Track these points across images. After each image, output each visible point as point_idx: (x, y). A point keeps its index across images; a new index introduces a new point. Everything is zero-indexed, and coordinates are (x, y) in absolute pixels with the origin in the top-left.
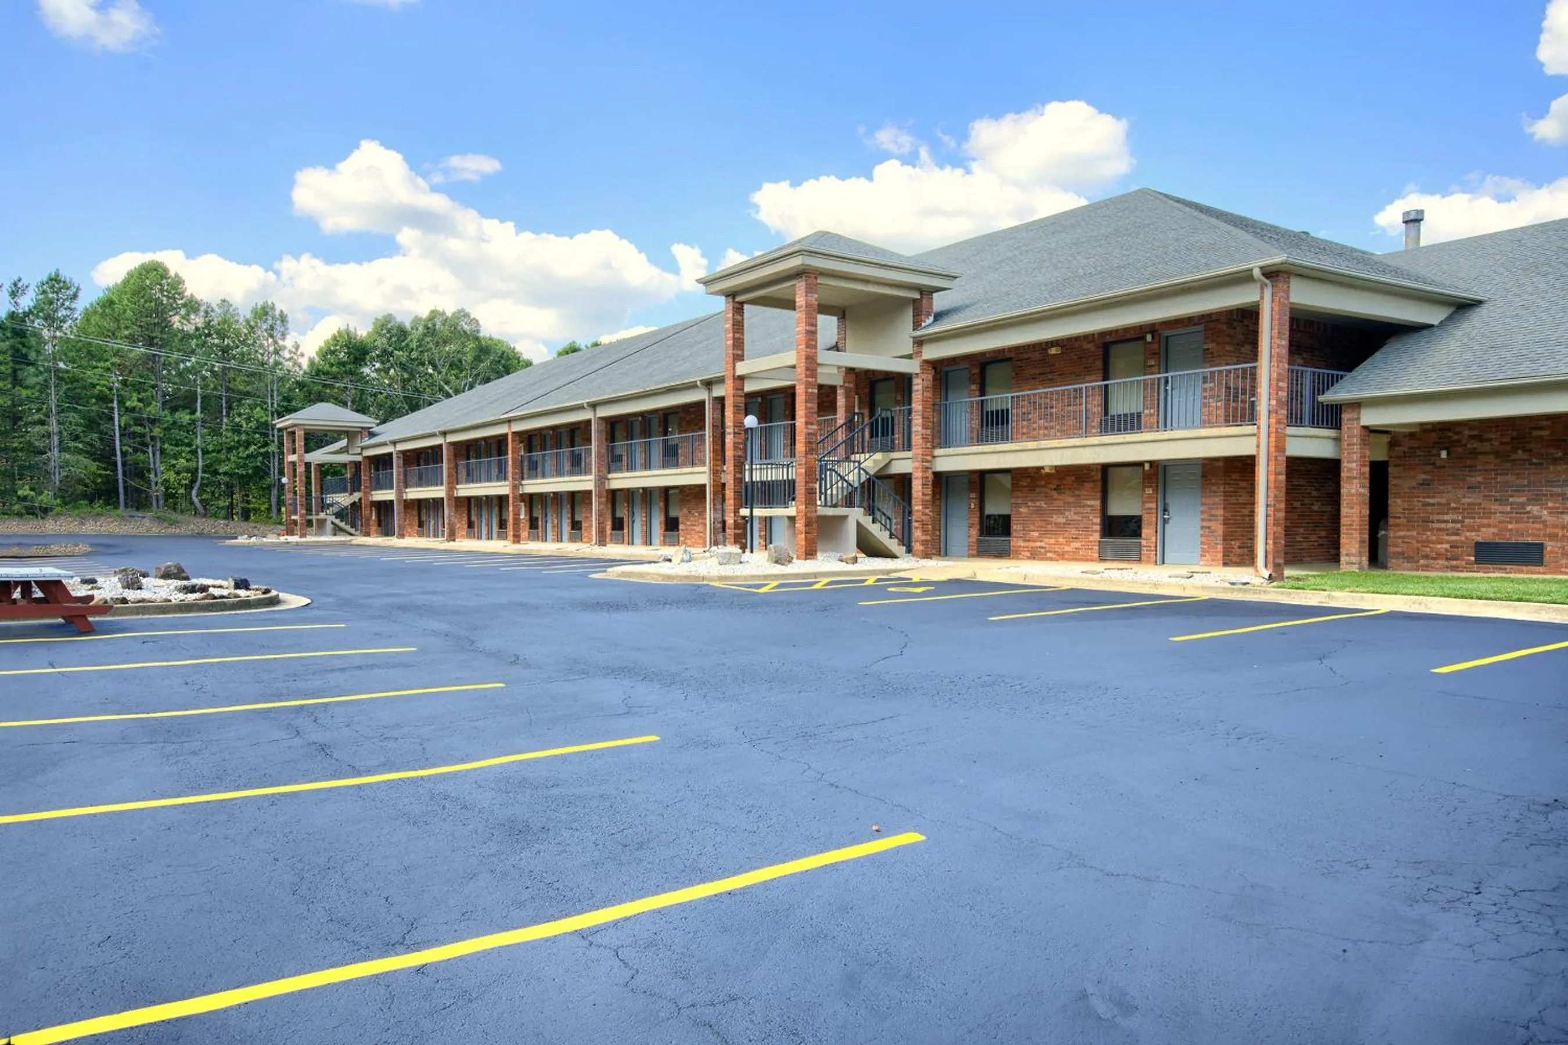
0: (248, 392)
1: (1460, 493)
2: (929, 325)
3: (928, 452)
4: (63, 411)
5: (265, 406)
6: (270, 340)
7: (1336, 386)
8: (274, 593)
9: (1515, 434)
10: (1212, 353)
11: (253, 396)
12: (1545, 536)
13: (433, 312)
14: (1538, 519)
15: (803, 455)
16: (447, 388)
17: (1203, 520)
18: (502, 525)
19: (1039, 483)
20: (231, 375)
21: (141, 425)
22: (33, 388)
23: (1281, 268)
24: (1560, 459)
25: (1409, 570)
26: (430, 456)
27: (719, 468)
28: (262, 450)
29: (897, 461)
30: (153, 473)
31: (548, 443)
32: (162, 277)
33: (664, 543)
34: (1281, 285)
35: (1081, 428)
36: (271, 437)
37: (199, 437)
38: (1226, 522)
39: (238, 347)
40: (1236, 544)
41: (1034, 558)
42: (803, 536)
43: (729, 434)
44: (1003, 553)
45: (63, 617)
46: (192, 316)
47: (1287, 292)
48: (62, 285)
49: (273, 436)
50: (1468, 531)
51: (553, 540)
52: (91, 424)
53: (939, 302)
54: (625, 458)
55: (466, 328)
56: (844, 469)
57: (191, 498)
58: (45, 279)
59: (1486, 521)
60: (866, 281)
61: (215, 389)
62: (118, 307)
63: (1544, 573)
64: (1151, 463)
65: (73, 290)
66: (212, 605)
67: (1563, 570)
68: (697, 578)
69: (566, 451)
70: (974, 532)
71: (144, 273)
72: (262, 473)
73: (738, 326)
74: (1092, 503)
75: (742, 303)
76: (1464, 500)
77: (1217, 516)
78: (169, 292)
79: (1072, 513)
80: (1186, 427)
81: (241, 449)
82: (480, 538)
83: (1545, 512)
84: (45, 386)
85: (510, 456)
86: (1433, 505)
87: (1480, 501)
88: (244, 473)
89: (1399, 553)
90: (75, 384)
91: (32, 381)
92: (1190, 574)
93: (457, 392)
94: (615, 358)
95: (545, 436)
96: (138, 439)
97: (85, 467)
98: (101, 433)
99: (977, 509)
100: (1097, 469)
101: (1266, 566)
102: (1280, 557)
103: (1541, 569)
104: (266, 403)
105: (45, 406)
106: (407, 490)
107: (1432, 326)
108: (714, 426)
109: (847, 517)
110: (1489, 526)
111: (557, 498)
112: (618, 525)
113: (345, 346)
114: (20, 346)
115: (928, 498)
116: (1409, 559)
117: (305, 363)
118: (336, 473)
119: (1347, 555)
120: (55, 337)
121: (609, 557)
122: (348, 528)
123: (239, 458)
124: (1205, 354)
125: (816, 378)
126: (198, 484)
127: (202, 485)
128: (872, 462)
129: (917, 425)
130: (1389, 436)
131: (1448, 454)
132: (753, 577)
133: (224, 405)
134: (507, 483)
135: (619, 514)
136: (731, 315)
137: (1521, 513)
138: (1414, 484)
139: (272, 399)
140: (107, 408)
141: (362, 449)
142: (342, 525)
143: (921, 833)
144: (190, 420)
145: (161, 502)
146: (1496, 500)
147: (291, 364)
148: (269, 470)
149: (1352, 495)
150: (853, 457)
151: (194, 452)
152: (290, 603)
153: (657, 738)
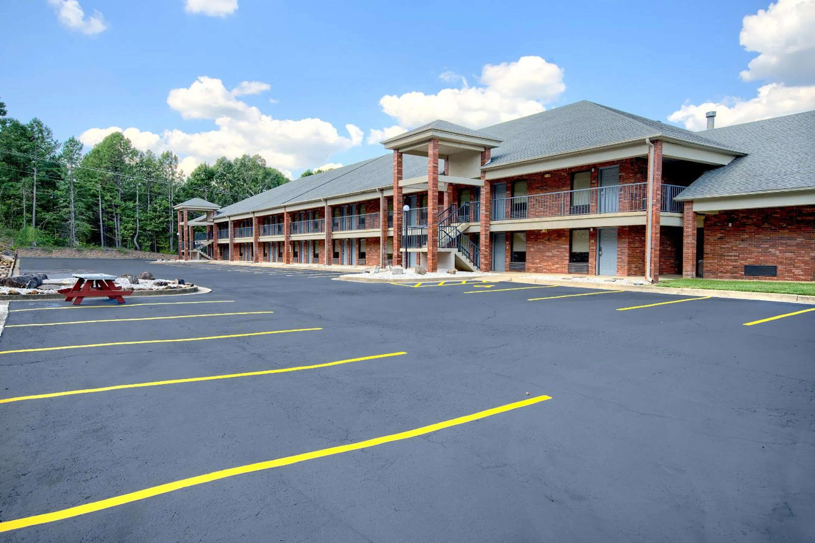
0: (160, 193)
1: (738, 242)
2: (489, 164)
3: (488, 222)
4: (76, 201)
5: (167, 199)
6: (170, 169)
7: (681, 193)
8: (195, 286)
9: (764, 216)
10: (623, 177)
11: (162, 195)
12: (777, 263)
13: (244, 156)
14: (774, 255)
15: (431, 223)
16: (250, 191)
17: (618, 255)
18: (280, 255)
19: (539, 237)
20: (152, 185)
21: (111, 208)
22: (63, 190)
23: (658, 138)
24: (785, 227)
25: (713, 278)
26: (246, 223)
27: (386, 229)
28: (166, 220)
29: (472, 227)
30: (116, 230)
31: (303, 218)
32: (121, 139)
33: (359, 264)
34: (658, 146)
35: (561, 212)
36: (170, 214)
37: (137, 214)
38: (629, 256)
39: (155, 172)
40: (633, 266)
41: (537, 273)
42: (431, 261)
43: (395, 213)
44: (522, 270)
45: (109, 296)
46: (135, 158)
47: (661, 149)
48: (75, 143)
49: (171, 213)
50: (741, 260)
51: (305, 262)
52: (89, 208)
53: (493, 153)
54: (339, 225)
55: (260, 163)
56: (448, 230)
57: (133, 242)
58: (68, 140)
59: (750, 256)
60: (460, 143)
61: (145, 191)
62: (102, 154)
63: (777, 280)
64: (594, 228)
65: (80, 145)
66: (171, 291)
67: (786, 278)
68: (383, 280)
69: (311, 221)
70: (508, 260)
71: (113, 137)
72: (165, 230)
73: (400, 164)
74: (565, 246)
75: (402, 153)
76: (739, 246)
77: (625, 253)
78: (124, 146)
79: (555, 251)
80: (612, 212)
81: (156, 219)
82: (269, 261)
83: (778, 252)
84: (68, 190)
85: (285, 223)
86: (725, 248)
87: (747, 246)
88: (158, 230)
89: (709, 270)
90: (82, 189)
91: (62, 187)
92: (614, 280)
93: (256, 193)
94: (333, 177)
95: (301, 214)
96: (110, 214)
97: (87, 227)
98: (93, 211)
99: (510, 249)
100: (568, 231)
101: (650, 276)
102: (657, 272)
103: (776, 278)
104: (168, 198)
105: (68, 199)
106: (235, 239)
107: (725, 165)
108: (384, 210)
109: (450, 252)
110: (751, 258)
111: (306, 243)
112: (336, 255)
113: (204, 171)
114: (57, 172)
115: (488, 244)
116: (714, 273)
117: (185, 179)
118: (200, 231)
119: (686, 271)
120: (72, 167)
121: (333, 270)
122: (207, 256)
123: (156, 223)
124: (620, 178)
125: (437, 188)
126: (137, 235)
127: (139, 236)
128: (462, 227)
129: (483, 210)
130: (705, 216)
131: (732, 225)
132: (410, 280)
133: (149, 199)
134: (284, 236)
135: (336, 251)
136: (396, 159)
137: (766, 252)
138: (716, 238)
139: (171, 196)
140: (96, 200)
141: (214, 219)
142: (204, 255)
143: (548, 395)
144: (133, 205)
145: (120, 244)
146: (755, 246)
147: (179, 180)
148: (169, 228)
149: (689, 243)
150: (452, 225)
151: (135, 221)
152: (203, 291)
153: (406, 353)
